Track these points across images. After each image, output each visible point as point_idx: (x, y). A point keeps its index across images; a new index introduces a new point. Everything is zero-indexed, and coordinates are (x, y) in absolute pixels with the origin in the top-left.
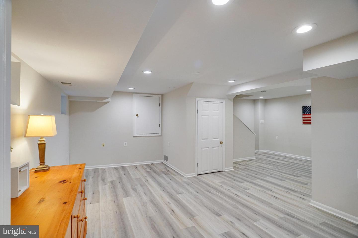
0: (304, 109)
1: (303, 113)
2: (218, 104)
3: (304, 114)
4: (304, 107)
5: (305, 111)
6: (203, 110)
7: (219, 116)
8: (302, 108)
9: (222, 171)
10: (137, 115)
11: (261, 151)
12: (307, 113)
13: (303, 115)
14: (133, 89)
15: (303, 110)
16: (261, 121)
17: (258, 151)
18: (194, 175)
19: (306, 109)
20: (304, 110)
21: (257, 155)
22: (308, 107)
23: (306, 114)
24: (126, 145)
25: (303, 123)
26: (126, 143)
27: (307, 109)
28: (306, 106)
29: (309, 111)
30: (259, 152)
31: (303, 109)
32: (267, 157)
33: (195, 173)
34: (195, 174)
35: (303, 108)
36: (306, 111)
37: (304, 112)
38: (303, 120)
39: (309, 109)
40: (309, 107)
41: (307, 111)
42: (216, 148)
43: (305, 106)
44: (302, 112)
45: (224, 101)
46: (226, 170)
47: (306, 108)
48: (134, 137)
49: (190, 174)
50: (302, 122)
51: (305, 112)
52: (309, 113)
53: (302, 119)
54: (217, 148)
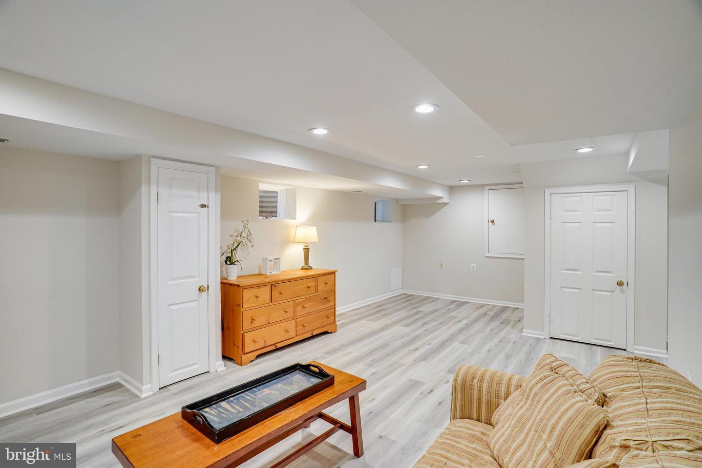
2: (613, 195)
6: (566, 211)
7: (614, 222)
9: (625, 350)
10: (493, 222)
14: (468, 181)
18: (541, 335)
24: (473, 269)
26: (473, 267)
33: (544, 332)
34: (542, 333)
42: (606, 293)
45: (631, 189)
46: (637, 350)
48: (486, 257)
49: (533, 331)
54: (610, 294)
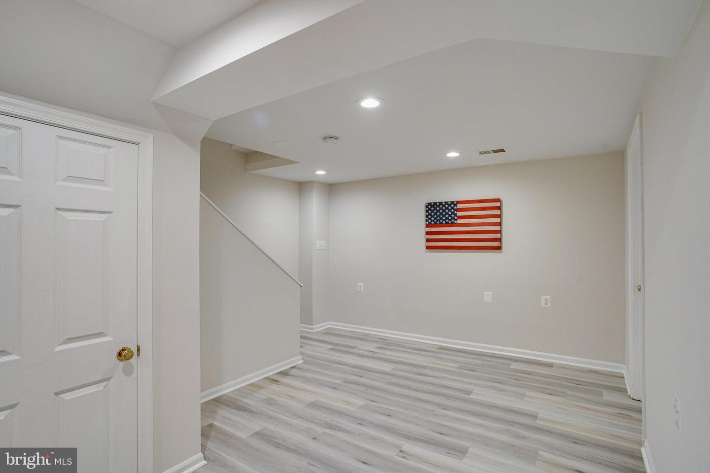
0: (430, 209)
1: (427, 221)
3: (430, 223)
4: (430, 204)
5: (432, 216)
8: (423, 209)
11: (318, 328)
12: (437, 220)
13: (427, 226)
15: (427, 214)
16: (319, 244)
17: (311, 327)
19: (435, 211)
20: (430, 214)
21: (307, 342)
22: (439, 206)
23: (435, 223)
25: (428, 248)
27: (438, 211)
28: (435, 203)
29: (441, 216)
30: (312, 329)
31: (427, 211)
32: (336, 348)
35: (427, 207)
36: (435, 216)
37: (430, 219)
38: (428, 240)
39: (441, 211)
40: (441, 206)
41: (438, 216)
43: (432, 201)
44: (424, 218)
45: (148, 141)
47: (435, 209)
50: (424, 244)
51: (433, 219)
52: (441, 221)
53: (423, 237)
